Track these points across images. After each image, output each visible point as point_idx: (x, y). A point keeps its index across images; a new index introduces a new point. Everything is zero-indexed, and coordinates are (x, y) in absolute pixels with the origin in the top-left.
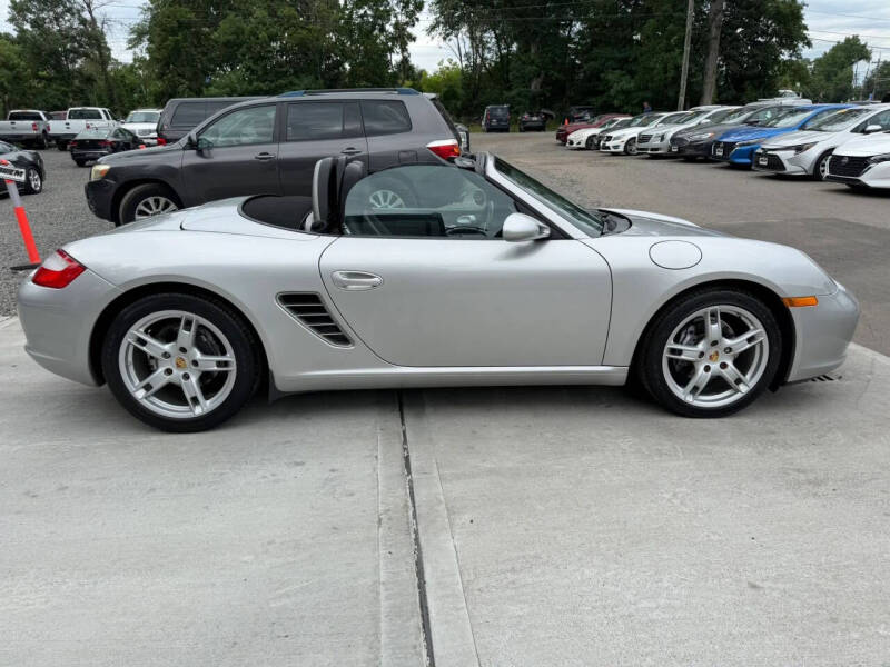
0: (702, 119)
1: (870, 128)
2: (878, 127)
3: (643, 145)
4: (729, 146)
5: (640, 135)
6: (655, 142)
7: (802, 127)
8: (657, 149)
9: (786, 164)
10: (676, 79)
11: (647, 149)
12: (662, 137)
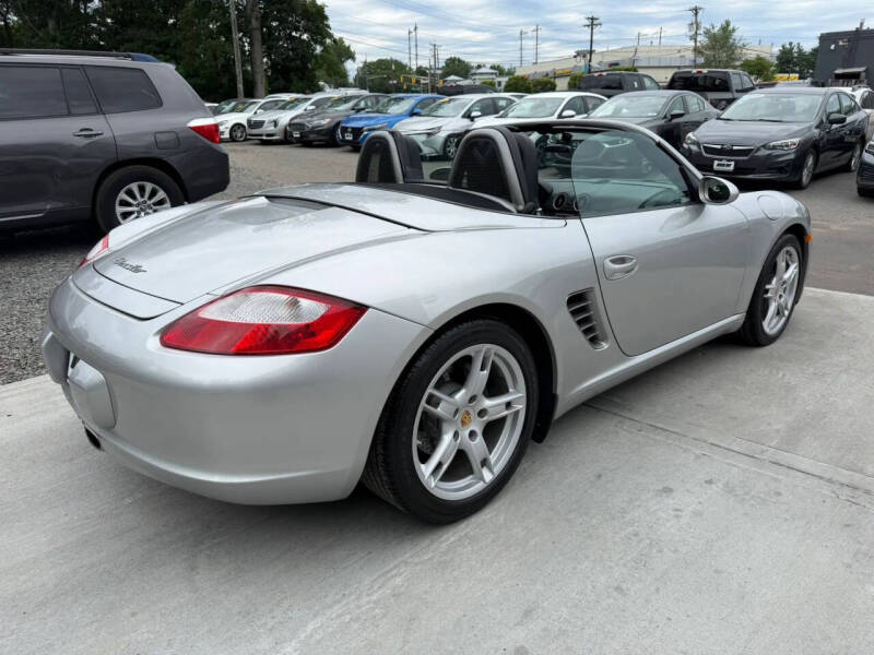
0: (308, 106)
1: (474, 114)
2: (479, 114)
3: (255, 131)
4: (357, 132)
5: (249, 121)
6: (270, 129)
7: (412, 114)
8: (272, 135)
9: (422, 146)
10: (228, 67)
11: (261, 135)
12: (275, 123)
